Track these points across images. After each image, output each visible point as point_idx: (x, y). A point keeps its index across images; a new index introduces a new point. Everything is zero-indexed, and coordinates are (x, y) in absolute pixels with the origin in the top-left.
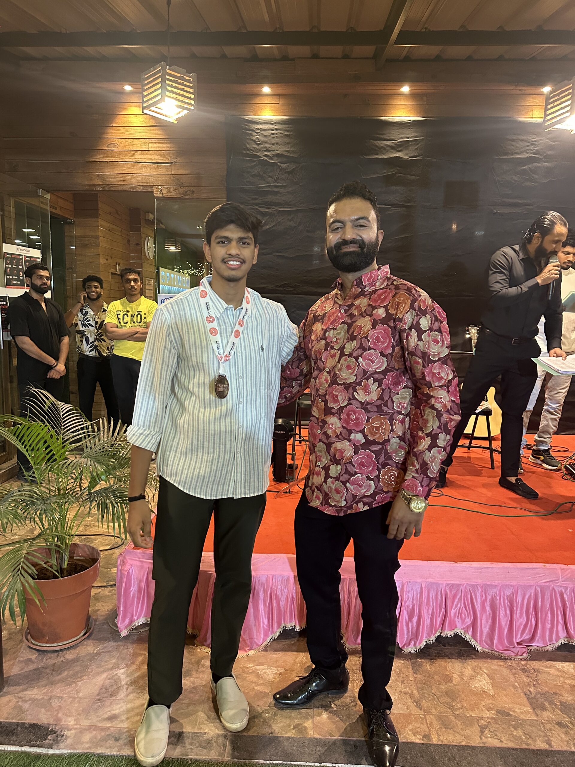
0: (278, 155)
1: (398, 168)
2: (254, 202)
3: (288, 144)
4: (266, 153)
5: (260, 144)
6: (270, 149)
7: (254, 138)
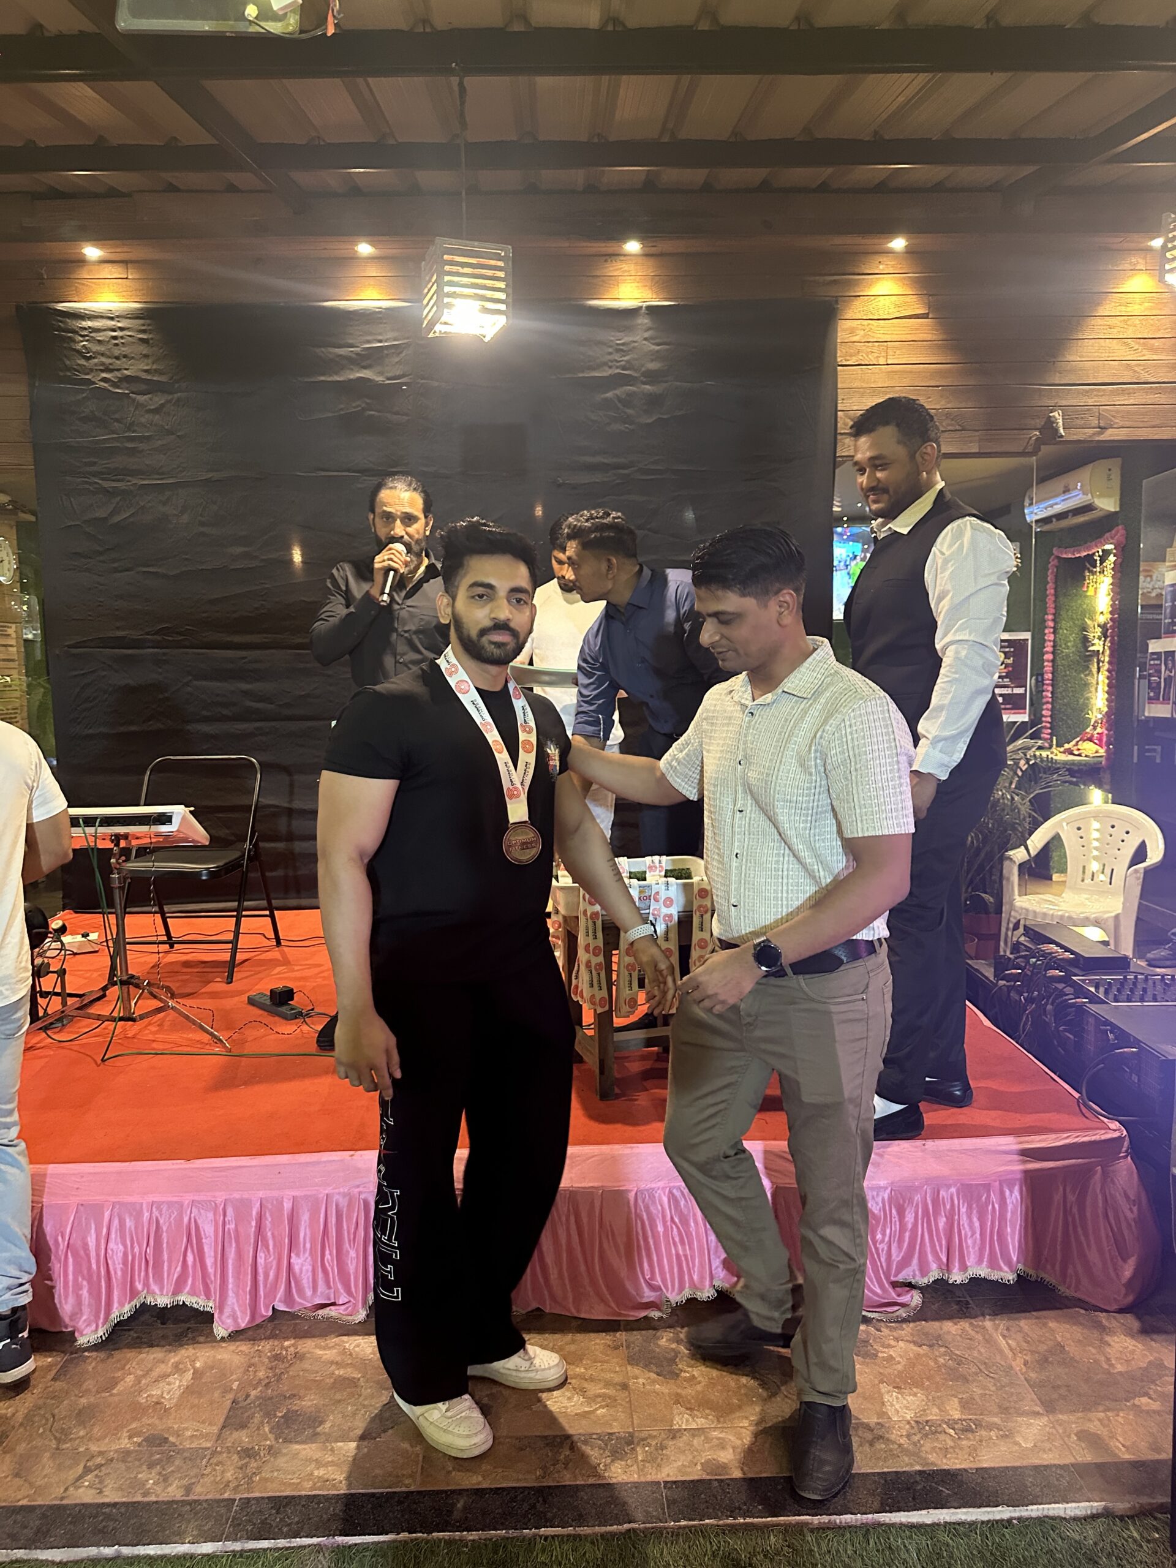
0: (128, 379)
1: (368, 401)
2: (88, 469)
3: (146, 356)
4: (104, 375)
5: (90, 358)
6: (111, 367)
7: (78, 347)
